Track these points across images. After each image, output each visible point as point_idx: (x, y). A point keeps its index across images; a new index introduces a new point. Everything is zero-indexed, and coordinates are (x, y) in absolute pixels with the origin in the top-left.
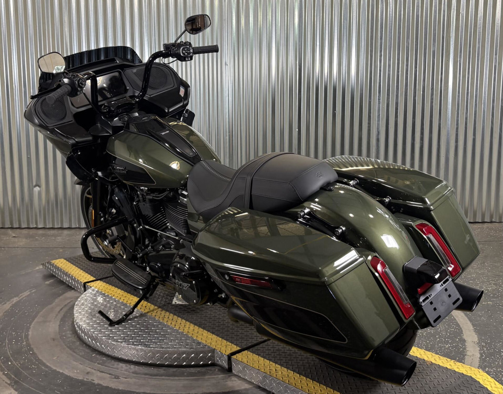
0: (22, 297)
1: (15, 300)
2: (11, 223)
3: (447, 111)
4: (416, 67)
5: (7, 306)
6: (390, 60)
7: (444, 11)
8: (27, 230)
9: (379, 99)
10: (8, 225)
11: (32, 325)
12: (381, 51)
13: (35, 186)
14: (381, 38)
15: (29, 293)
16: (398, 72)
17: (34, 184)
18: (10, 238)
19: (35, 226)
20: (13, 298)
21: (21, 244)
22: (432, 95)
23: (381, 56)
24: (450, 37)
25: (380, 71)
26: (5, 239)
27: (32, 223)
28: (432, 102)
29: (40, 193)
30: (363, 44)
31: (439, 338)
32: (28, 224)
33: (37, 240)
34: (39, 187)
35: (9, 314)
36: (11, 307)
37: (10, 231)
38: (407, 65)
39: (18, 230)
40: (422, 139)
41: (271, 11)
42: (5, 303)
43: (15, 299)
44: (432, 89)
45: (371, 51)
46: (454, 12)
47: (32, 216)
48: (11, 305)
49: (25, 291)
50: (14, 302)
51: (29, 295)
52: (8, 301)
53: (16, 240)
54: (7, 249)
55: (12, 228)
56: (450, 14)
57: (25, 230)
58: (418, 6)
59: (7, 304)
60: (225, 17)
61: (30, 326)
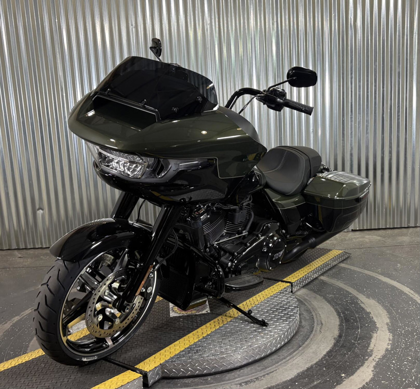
0: (23, 316)
1: (16, 319)
2: (18, 244)
3: (412, 126)
4: (383, 88)
5: (8, 326)
6: (359, 81)
7: (407, 36)
8: (32, 250)
9: (351, 118)
10: (14, 246)
11: (31, 344)
12: (351, 74)
13: (39, 209)
14: (351, 62)
15: (30, 311)
16: (368, 92)
17: (37, 207)
18: (16, 258)
19: (40, 246)
20: (15, 316)
21: (26, 264)
22: (399, 112)
23: (352, 78)
24: (412, 59)
25: (352, 91)
26: (11, 260)
27: (38, 243)
28: (398, 119)
29: (43, 215)
30: (335, 67)
31: (417, 335)
32: (34, 244)
33: (42, 259)
34: (42, 210)
35: (9, 333)
36: (11, 326)
37: (16, 252)
38: (375, 86)
39: (24, 251)
40: (390, 152)
41: (250, 42)
42: (6, 323)
43: (16, 317)
44: (399, 107)
45: (343, 74)
46: (416, 36)
47: (37, 237)
48: (11, 324)
49: (27, 310)
50: (16, 321)
51: (30, 312)
52: (9, 320)
53: (22, 260)
54: (12, 269)
55: (18, 249)
56: (413, 38)
57: (31, 250)
58: (383, 31)
59: (8, 323)
60: (208, 45)
61: (29, 344)
